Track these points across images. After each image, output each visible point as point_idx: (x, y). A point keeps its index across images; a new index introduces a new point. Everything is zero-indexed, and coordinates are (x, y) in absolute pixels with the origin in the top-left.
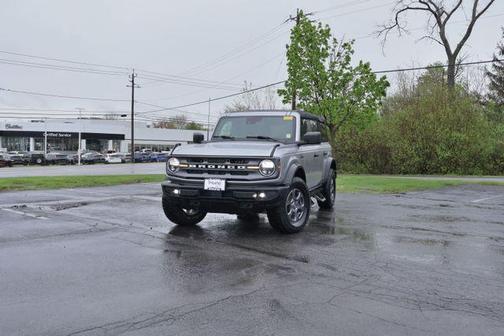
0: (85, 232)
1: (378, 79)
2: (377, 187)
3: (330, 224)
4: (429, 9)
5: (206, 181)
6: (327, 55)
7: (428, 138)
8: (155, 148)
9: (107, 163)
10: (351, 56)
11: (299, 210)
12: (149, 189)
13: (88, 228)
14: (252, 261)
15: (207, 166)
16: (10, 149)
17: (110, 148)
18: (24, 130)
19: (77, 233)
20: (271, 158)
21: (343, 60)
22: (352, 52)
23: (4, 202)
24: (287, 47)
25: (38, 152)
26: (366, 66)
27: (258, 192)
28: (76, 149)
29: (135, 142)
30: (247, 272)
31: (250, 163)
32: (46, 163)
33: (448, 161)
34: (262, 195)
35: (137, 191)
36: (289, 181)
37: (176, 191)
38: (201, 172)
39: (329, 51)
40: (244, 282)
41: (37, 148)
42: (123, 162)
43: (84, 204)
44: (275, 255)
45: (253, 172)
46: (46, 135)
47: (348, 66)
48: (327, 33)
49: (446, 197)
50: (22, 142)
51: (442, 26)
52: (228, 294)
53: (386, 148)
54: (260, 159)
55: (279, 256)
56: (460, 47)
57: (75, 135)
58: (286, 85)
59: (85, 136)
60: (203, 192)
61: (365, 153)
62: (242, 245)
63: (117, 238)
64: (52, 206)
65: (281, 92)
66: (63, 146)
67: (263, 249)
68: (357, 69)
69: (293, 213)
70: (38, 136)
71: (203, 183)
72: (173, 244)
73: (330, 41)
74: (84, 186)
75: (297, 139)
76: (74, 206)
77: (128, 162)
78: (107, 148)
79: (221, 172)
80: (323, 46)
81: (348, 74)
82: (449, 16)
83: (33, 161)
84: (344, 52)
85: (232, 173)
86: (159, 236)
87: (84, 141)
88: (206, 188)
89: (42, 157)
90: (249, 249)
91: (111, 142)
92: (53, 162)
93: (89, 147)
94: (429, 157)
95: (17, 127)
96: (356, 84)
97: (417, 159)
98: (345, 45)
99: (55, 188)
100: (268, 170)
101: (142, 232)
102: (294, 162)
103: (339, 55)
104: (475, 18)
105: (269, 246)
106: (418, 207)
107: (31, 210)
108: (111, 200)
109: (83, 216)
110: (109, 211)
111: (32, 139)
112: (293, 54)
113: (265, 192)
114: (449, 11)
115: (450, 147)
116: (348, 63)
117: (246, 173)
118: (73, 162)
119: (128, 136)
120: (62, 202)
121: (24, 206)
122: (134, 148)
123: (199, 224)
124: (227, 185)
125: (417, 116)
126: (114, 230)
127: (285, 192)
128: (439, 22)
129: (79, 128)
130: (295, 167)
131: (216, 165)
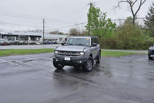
0: (32, 71)
1: (113, 23)
2: (112, 55)
3: (99, 68)
4: (128, 2)
5: (65, 58)
6: (99, 16)
7: (127, 39)
8: (50, 40)
9: (36, 44)
10: (106, 17)
11: (90, 65)
12: (49, 55)
13: (33, 69)
14: (78, 82)
15: (65, 54)
16: (9, 40)
17: (37, 40)
18: (13, 34)
19: (30, 71)
20: (83, 52)
21: (103, 18)
22: (106, 16)
23: (9, 60)
24: (88, 14)
25: (17, 41)
26: (110, 20)
27: (79, 61)
28: (28, 40)
29: (44, 38)
30: (76, 86)
31: (77, 53)
32: (19, 44)
33: (132, 45)
34: (80, 62)
35: (46, 56)
36: (88, 58)
37: (57, 60)
38: (64, 55)
39: (100, 15)
40: (75, 89)
41: (17, 39)
42: (41, 44)
43: (31, 60)
44: (84, 80)
45: (78, 56)
46: (19, 36)
47: (105, 20)
48: (99, 10)
49: (131, 58)
50: (12, 38)
51: (131, 7)
52: (71, 93)
53: (115, 41)
54: (80, 52)
55: (85, 80)
56: (136, 13)
57: (27, 36)
58: (87, 25)
59: (30, 36)
60: (64, 61)
61: (109, 43)
62: (75, 76)
63: (40, 73)
64: (22, 61)
65: (86, 27)
66: (24, 39)
67: (81, 77)
68: (107, 20)
69: (89, 66)
70: (17, 36)
71: (64, 58)
72: (56, 75)
73: (100, 13)
74: (31, 54)
75: (90, 45)
76: (28, 61)
77: (42, 44)
78: (36, 40)
79: (69, 55)
80: (98, 14)
81: (105, 22)
82: (134, 4)
83: (16, 44)
84: (104, 16)
85: (72, 56)
86: (52, 72)
87: (30, 38)
88: (65, 60)
89: (18, 42)
90: (77, 77)
91: (37, 38)
92: (21, 44)
93: (31, 39)
94: (127, 44)
95: (11, 33)
96: (107, 25)
97: (124, 45)
98: (104, 14)
99: (23, 54)
100: (82, 55)
101: (47, 71)
102: (89, 52)
103: (102, 16)
104: (141, 5)
105: (82, 76)
106: (123, 62)
107: (17, 63)
108: (38, 59)
109: (31, 65)
110: (38, 63)
111: (15, 37)
112: (89, 16)
113: (81, 61)
114: (134, 2)
115: (133, 42)
116: (105, 19)
117: (76, 56)
118: (27, 44)
119: (42, 36)
120: (25, 60)
121: (15, 61)
122: (44, 40)
123: (63, 68)
124: (71, 59)
125: (124, 33)
126: (40, 70)
127: (87, 61)
128: (131, 5)
129: (28, 34)
130: (89, 54)
131: (68, 53)
